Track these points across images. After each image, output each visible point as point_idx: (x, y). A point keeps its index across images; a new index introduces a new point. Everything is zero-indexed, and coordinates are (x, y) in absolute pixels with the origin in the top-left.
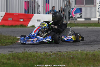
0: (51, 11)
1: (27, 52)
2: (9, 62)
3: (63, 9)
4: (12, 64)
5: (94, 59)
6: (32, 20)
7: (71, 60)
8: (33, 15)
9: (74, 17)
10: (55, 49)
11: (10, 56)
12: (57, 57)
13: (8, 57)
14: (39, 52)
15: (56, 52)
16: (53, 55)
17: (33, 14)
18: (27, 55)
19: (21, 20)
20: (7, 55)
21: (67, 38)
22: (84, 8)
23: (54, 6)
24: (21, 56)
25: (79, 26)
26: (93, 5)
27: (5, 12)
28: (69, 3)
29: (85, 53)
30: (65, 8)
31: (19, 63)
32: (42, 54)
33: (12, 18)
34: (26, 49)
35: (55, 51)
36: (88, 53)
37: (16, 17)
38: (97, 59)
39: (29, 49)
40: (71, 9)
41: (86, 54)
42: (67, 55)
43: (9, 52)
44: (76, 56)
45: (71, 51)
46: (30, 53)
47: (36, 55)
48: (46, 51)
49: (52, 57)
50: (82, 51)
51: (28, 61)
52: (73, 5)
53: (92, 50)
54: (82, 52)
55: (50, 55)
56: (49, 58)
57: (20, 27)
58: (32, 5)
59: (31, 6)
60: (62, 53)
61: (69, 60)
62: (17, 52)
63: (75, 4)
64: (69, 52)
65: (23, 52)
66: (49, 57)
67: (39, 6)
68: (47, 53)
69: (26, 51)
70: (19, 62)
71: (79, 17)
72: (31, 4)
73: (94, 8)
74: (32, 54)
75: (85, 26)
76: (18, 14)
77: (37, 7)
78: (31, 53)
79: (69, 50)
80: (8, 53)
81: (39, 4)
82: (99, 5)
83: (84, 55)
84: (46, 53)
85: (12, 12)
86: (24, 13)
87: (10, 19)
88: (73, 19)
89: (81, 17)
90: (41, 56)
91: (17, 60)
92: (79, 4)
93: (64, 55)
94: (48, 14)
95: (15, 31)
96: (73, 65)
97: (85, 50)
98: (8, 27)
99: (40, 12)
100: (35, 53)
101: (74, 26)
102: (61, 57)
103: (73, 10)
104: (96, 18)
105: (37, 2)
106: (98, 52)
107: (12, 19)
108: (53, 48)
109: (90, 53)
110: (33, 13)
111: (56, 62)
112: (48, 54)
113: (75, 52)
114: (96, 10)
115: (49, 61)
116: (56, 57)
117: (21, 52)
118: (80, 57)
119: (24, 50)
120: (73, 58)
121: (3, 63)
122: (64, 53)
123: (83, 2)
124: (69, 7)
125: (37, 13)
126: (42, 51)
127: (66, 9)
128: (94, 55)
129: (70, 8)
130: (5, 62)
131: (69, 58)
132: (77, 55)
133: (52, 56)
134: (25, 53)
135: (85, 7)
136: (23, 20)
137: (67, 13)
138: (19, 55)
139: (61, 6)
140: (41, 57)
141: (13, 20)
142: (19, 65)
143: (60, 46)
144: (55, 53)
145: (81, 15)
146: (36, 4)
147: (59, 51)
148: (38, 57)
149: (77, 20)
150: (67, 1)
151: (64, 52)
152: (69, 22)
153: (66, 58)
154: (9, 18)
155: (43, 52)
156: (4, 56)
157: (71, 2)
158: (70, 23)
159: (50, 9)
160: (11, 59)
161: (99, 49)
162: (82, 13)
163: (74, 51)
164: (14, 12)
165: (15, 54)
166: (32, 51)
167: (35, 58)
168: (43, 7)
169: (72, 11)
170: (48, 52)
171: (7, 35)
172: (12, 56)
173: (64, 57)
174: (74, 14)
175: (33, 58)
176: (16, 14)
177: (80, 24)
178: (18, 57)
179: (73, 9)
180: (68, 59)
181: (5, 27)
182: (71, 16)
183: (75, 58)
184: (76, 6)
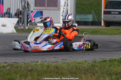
0: (6, 13)
3: (20, 11)
5: (57, 73)
7: (29, 73)
9: (34, 21)
10: (10, 59)
12: (12, 68)
15: (11, 64)
16: (7, 67)
22: (45, 11)
26: (56, 8)
28: (28, 4)
29: (46, 64)
30: (23, 10)
35: (10, 62)
36: (50, 64)
38: (60, 72)
41: (48, 67)
42: (24, 66)
44: (36, 68)
45: (30, 63)
49: (6, 69)
50: (43, 62)
52: (32, 7)
53: (54, 61)
54: (43, 64)
55: (4, 67)
56: (3, 70)
60: (18, 65)
61: (26, 73)
63: (35, 6)
64: (26, 64)
66: (3, 69)
71: (40, 22)
73: (57, 11)
79: (27, 60)
82: (64, 8)
83: (45, 67)
88: (32, 24)
92: (40, 6)
93: (21, 67)
94: (2, 17)
97: (46, 61)
102: (17, 68)
103: (32, 13)
104: (59, 23)
106: (62, 64)
108: (8, 58)
109: (52, 64)
112: (1, 65)
113: (34, 63)
114: (59, 14)
115: (2, 74)
116: (11, 69)
118: (40, 69)
120: (31, 70)
122: (20, 65)
123: (45, 4)
124: (27, 9)
127: (24, 11)
128: (57, 67)
129: (29, 11)
131: (26, 70)
132: (36, 67)
133: (6, 68)
137: (25, 17)
139: (18, 8)
143: (16, 56)
144: (10, 65)
145: (42, 19)
147: (14, 62)
149: (37, 25)
150: (25, 3)
151: (20, 63)
152: (27, 28)
157: (30, 4)
158: (29, 29)
159: (5, 11)
161: (63, 60)
163: (33, 62)
170: (1, 63)
173: (21, 69)
174: (34, 17)
179: (32, 12)
180: (25, 72)
182: (30, 20)
183: (34, 71)
184: (35, 9)
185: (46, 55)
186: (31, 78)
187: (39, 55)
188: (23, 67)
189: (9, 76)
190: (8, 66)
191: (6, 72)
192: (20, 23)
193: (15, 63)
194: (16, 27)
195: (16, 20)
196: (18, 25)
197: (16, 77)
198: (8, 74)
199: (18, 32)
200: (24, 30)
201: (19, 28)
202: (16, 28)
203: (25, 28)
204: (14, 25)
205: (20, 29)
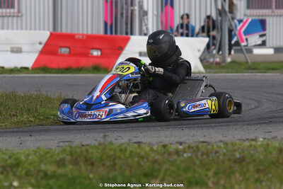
0: (180, 26)
1: (113, 144)
2: (61, 171)
3: (213, 21)
4: (70, 176)
6: (124, 52)
7: (237, 167)
8: (128, 39)
9: (245, 44)
10: (192, 134)
11: (64, 155)
12: (197, 156)
13: (58, 159)
14: (145, 143)
15: (194, 145)
16: (185, 152)
17: (129, 36)
18: (111, 153)
19: (96, 53)
20: (57, 152)
21: (195, 107)
22: (271, 18)
23: (186, 12)
24: (97, 154)
25: (259, 69)
27: (49, 30)
29: (277, 145)
30: (219, 18)
31: (91, 176)
32: (155, 148)
33: (69, 48)
34: (110, 134)
35: (191, 141)
37: (80, 44)
39: (116, 134)
40: (236, 21)
41: (281, 150)
42: (225, 151)
43: (61, 144)
44: (252, 156)
45: (238, 142)
46: (120, 146)
47: (139, 151)
48: (166, 141)
49: (182, 158)
50: (269, 140)
51: (115, 170)
52: (242, 10)
54: (268, 145)
55: (177, 152)
56: (175, 160)
57: (93, 73)
58: (124, 12)
59: (122, 14)
60: (210, 147)
61: (231, 167)
62: (84, 143)
63: (248, 7)
64: (230, 145)
65: (100, 144)
66: (176, 157)
67: (146, 13)
68: (169, 145)
69: (108, 140)
70: (91, 172)
71: (260, 45)
72: (122, 8)
74: (126, 148)
75: (274, 69)
76: (85, 37)
77: (140, 15)
78: (123, 147)
79: (231, 137)
80: (58, 146)
81: (145, 9)
83: (274, 152)
84: (165, 146)
85: (69, 32)
86: (102, 32)
87: (65, 51)
88: (241, 49)
89: (263, 44)
90: (153, 155)
91: (83, 167)
92: (258, 8)
93: (216, 152)
95: (76, 85)
96: (241, 181)
97: (276, 137)
98: (58, 73)
99: (147, 29)
100: (136, 145)
101: (245, 69)
102: (208, 156)
103: (241, 24)
105: (139, 2)
107: (68, 50)
108: (186, 131)
110: (127, 33)
111: (195, 171)
112: (172, 148)
113: (247, 144)
115: (173, 168)
116: (194, 158)
117: (96, 143)
118: (262, 157)
119: (105, 136)
120: (241, 160)
121: (46, 174)
122: (215, 147)
123: (271, 2)
125: (140, 34)
126: (154, 141)
127: (221, 21)
129: (233, 19)
130: (49, 172)
131: (229, 160)
132: (252, 152)
133: (183, 155)
134: (105, 146)
135: (274, 16)
136: (101, 54)
137: (223, 34)
138: (91, 150)
139: (209, 14)
140: (150, 158)
141: (70, 54)
142: (90, 179)
143: (205, 127)
144: (192, 148)
145: (264, 38)
146: (136, 8)
147: (201, 140)
148: (142, 157)
149: (252, 52)
151: (215, 142)
152: (229, 60)
153: (223, 161)
154: (61, 47)
155: (157, 143)
156: (49, 155)
158: (233, 62)
159: (177, 21)
160: (67, 163)
162: (267, 34)
163: (244, 140)
164: (75, 31)
165: (78, 150)
166: (127, 140)
167: (136, 159)
168: (157, 16)
169: (238, 28)
170: (171, 144)
171: (56, 95)
172: (71, 154)
173: (218, 157)
174: (245, 35)
175: (130, 161)
176: (81, 37)
177: (262, 63)
178: (85, 157)
179: (240, 21)
180: (227, 163)
181: (50, 73)
182: (235, 42)
183: (247, 160)
184: (248, 14)
185: (276, 122)
186: (241, 178)
187: (257, 124)
188: (221, 152)
189: (190, 175)
190: (187, 150)
191: (183, 166)
192: (214, 49)
193: (203, 142)
194: (204, 59)
195: (202, 42)
196: (209, 53)
197: (206, 175)
198: (187, 169)
199: (208, 70)
200: (223, 64)
201: (211, 60)
202: (204, 61)
203: (224, 60)
204: (199, 54)
205: (212, 63)
